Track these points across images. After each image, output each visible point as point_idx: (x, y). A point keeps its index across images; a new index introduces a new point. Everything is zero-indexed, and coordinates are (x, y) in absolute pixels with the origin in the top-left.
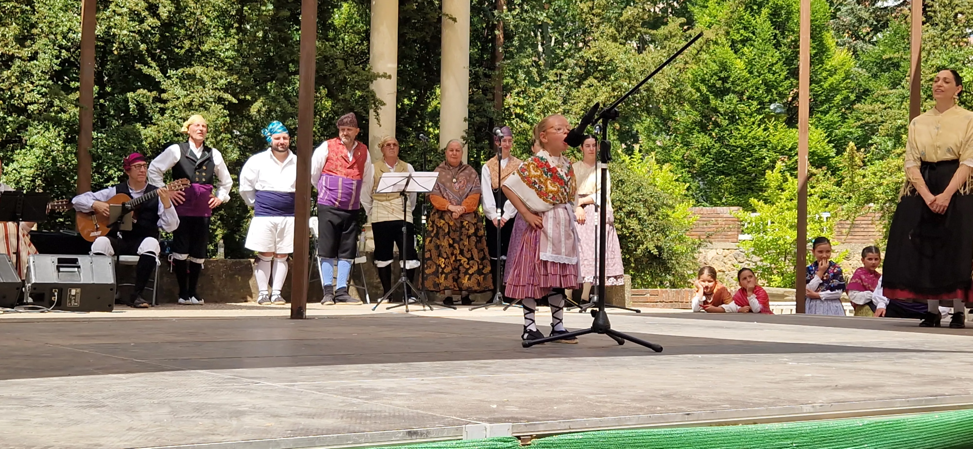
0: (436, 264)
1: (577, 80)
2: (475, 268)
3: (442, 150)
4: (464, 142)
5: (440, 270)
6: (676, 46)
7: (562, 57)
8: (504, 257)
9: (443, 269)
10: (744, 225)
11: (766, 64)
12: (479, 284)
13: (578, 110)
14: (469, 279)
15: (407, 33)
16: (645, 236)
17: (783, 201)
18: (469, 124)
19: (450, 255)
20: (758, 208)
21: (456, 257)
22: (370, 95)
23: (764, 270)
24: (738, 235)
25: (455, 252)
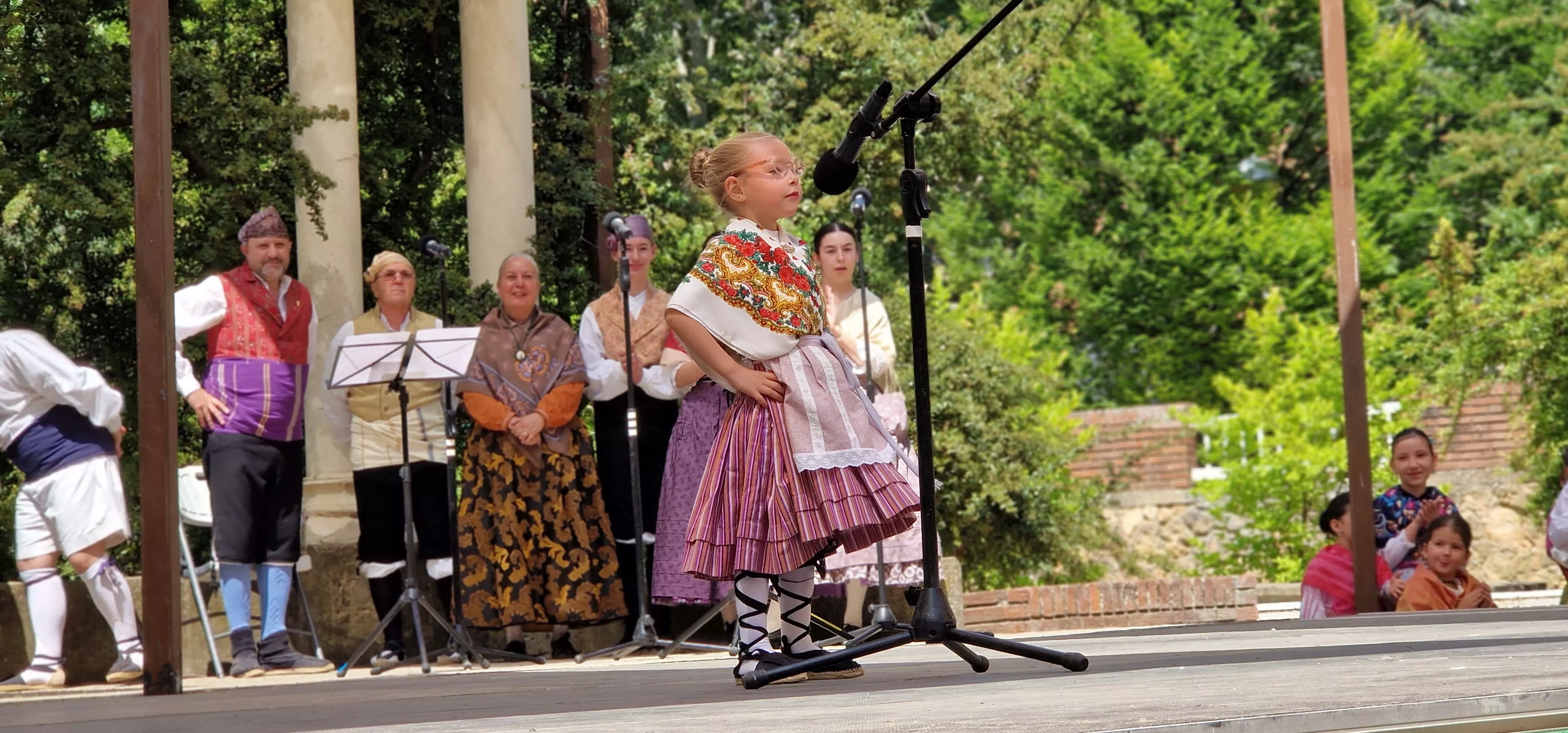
0: (487, 561)
2: (584, 567)
5: (500, 577)
8: (647, 538)
9: (507, 573)
10: (1202, 445)
11: (1222, 65)
12: (594, 605)
14: (572, 595)
16: (984, 471)
17: (1289, 380)
18: (538, 224)
19: (521, 540)
20: (1234, 399)
21: (536, 543)
24: (1189, 470)
25: (534, 530)
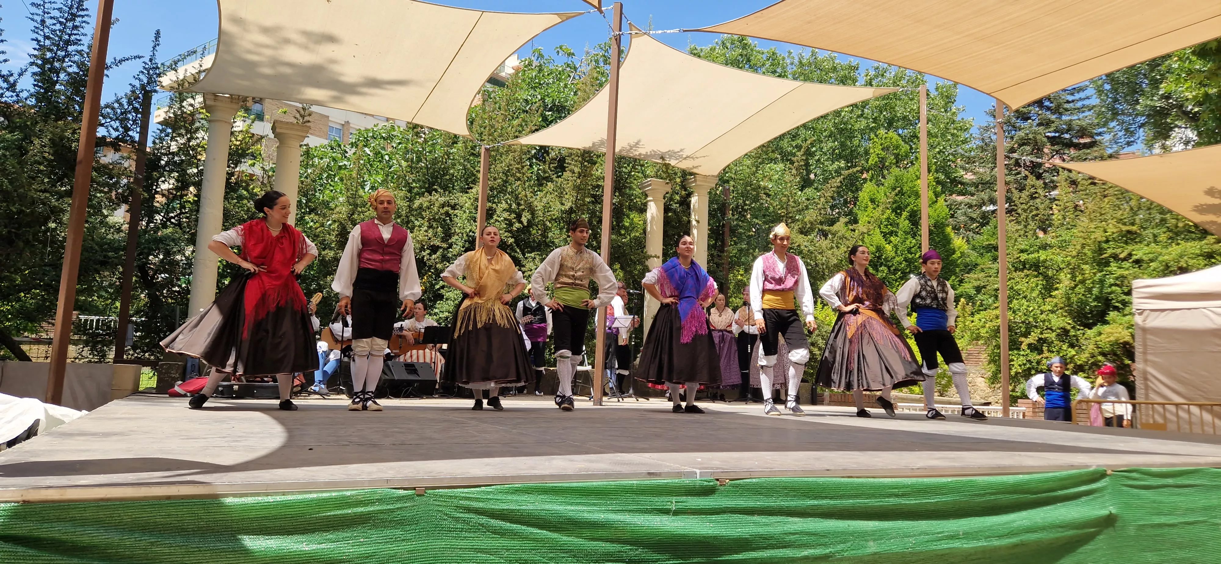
15: (668, 230)
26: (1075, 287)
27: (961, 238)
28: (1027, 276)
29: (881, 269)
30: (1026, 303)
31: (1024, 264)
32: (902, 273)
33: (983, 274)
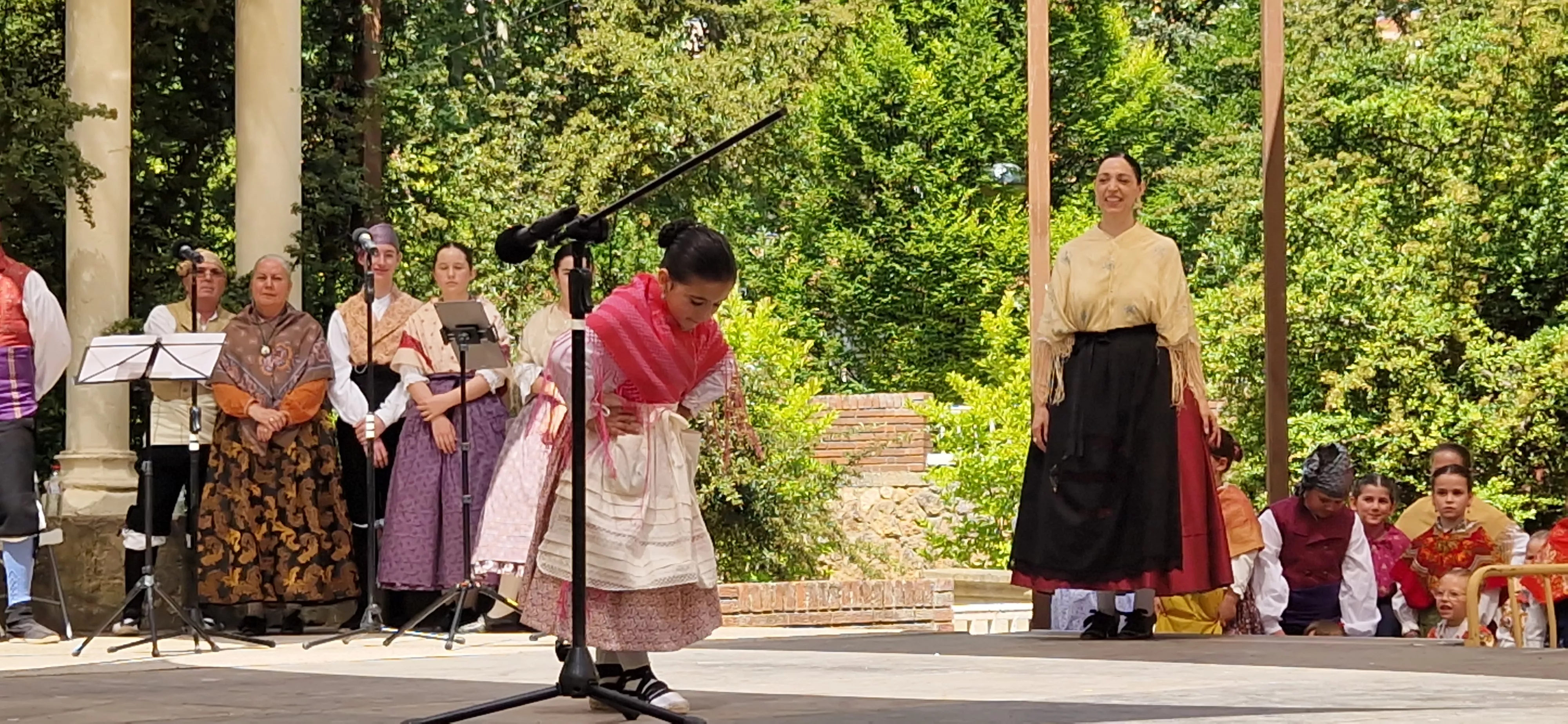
0: (223, 542)
1: (551, 117)
2: (313, 550)
3: (242, 279)
4: (294, 260)
5: (232, 557)
6: (773, 39)
7: (519, 66)
8: (379, 522)
10: (937, 432)
12: (322, 586)
13: (556, 184)
14: (300, 576)
15: (152, 11)
16: (713, 466)
17: (1019, 378)
18: (303, 221)
19: (252, 524)
20: (965, 393)
21: (270, 526)
22: (65, 154)
23: (982, 531)
24: (925, 455)
25: (267, 514)
26: (1483, 206)
27: (1150, 47)
28: (1346, 172)
29: (899, 149)
30: (1341, 258)
31: (1339, 129)
32: (967, 163)
33: (1214, 168)
